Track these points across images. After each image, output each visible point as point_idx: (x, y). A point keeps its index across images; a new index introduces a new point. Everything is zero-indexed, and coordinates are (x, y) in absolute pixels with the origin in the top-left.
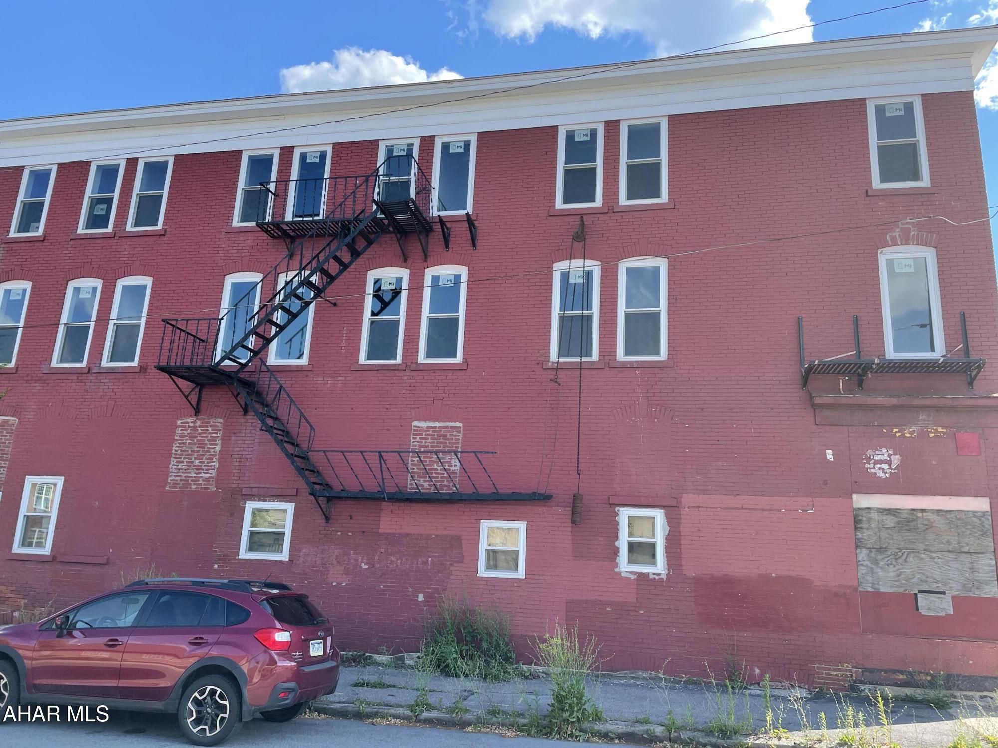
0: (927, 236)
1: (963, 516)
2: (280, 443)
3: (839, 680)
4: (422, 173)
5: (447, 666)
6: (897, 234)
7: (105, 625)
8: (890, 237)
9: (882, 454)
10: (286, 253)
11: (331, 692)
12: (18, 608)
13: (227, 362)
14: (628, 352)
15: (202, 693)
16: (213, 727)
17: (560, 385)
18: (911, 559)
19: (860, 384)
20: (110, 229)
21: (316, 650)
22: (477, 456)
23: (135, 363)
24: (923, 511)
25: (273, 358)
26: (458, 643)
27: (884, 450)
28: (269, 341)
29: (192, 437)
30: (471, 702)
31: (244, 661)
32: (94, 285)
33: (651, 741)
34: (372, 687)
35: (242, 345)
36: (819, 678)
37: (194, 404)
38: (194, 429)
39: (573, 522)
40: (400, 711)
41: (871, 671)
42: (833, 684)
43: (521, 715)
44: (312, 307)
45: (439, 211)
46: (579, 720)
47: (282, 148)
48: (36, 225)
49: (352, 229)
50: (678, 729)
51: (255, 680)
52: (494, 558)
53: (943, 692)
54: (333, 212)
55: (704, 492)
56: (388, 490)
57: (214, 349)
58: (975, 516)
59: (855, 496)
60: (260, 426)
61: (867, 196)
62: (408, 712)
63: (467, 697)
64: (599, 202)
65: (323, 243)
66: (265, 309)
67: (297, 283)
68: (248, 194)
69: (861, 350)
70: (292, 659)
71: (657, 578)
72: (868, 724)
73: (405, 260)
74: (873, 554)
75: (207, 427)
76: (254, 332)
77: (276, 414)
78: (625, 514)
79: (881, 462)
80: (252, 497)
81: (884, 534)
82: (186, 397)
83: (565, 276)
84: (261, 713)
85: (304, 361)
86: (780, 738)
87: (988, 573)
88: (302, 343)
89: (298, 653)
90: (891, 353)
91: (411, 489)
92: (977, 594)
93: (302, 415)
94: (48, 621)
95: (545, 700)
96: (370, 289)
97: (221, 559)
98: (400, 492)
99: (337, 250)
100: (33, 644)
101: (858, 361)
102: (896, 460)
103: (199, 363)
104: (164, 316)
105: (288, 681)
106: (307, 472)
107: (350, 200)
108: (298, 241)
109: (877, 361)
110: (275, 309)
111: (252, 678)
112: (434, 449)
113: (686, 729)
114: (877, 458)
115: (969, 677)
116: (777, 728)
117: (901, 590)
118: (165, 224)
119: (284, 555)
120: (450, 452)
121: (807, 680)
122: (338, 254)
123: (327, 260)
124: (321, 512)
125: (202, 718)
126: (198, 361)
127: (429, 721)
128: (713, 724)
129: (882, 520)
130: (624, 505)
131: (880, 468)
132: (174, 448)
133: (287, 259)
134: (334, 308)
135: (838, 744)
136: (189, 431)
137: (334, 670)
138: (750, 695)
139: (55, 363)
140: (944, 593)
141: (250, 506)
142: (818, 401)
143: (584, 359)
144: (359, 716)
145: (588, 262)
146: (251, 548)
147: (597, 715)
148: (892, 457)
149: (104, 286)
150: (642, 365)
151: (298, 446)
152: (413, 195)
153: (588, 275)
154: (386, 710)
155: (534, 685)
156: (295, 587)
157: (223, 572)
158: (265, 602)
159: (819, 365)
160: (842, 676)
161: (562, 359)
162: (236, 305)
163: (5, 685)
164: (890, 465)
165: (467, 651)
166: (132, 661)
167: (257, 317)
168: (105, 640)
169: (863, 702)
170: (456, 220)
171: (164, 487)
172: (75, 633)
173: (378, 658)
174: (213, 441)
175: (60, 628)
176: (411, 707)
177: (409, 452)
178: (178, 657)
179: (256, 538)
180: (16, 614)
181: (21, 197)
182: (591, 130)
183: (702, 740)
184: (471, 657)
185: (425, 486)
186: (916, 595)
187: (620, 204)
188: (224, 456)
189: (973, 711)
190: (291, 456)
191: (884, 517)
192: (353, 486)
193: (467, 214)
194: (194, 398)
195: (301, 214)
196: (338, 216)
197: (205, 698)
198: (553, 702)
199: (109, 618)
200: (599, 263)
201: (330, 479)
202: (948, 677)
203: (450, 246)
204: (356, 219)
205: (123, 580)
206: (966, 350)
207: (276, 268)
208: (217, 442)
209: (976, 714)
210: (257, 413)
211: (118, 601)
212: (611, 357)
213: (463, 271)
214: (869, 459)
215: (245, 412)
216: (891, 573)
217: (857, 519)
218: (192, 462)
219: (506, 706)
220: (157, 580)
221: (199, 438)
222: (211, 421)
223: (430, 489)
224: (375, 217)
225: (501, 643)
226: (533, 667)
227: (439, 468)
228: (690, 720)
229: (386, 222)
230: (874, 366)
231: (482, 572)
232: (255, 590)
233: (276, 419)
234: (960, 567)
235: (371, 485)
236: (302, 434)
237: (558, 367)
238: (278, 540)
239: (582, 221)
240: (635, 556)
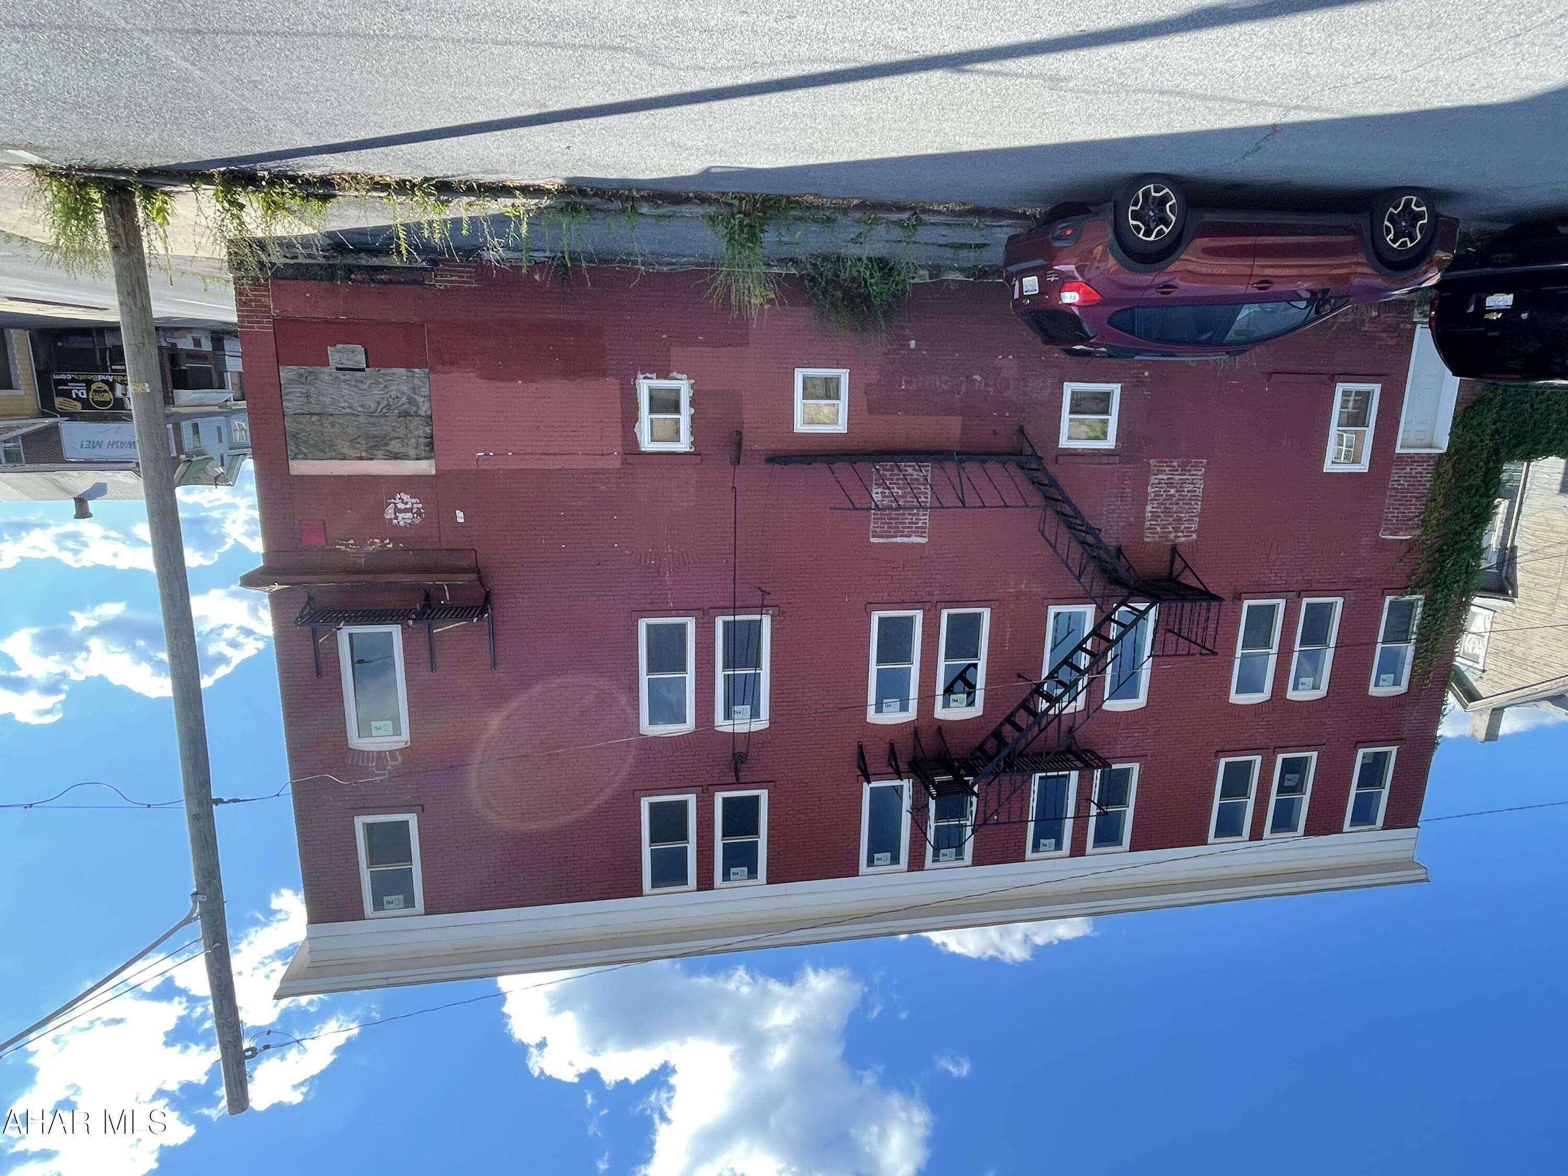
0: (358, 761)
1: (319, 454)
2: (1078, 515)
3: (450, 271)
4: (921, 829)
5: (880, 270)
6: (390, 764)
7: (1273, 305)
8: (397, 760)
9: (404, 519)
10: (1077, 734)
11: (1011, 238)
12: (1372, 321)
13: (1142, 606)
14: (683, 627)
15: (1160, 232)
16: (1146, 194)
17: (759, 588)
18: (373, 405)
19: (428, 596)
20: (1280, 758)
21: (1031, 284)
22: (853, 504)
23: (1246, 604)
24: (361, 458)
25: (1089, 612)
26: (869, 295)
27: (402, 523)
28: (1093, 633)
29: (1179, 520)
30: (854, 231)
31: (1113, 269)
32: (1296, 693)
33: (654, 196)
34: (965, 244)
35: (1125, 628)
36: (471, 272)
37: (1178, 559)
38: (1176, 530)
39: (740, 433)
40: (934, 219)
41: (415, 282)
42: (455, 266)
43: (796, 219)
44: (1045, 673)
45: (902, 786)
46: (733, 216)
47: (1084, 855)
48: (1367, 761)
49: (1002, 764)
50: (624, 211)
51: (1100, 248)
52: (829, 390)
53: (337, 262)
54: (1024, 782)
55: (596, 472)
56: (954, 465)
57: (1157, 622)
58: (305, 455)
59: (433, 472)
60: (1102, 534)
61: (422, 806)
62: (925, 217)
63: (858, 237)
64: (719, 798)
65: (1034, 747)
66: (1100, 669)
67: (1064, 699)
68: (1122, 801)
69: (427, 635)
70: (1057, 271)
71: (648, 375)
72: (419, 225)
73: (939, 727)
74: (414, 409)
75: (1163, 532)
76: (1112, 643)
77: (1084, 548)
78: (684, 444)
79: (405, 511)
80: (1108, 453)
81: (402, 431)
82: (1187, 565)
83: (755, 714)
84: (1090, 212)
85: (1053, 610)
86: (513, 205)
87: (291, 393)
88: (1056, 630)
89: (1052, 279)
90: (396, 631)
91: (927, 466)
92: (302, 370)
93: (1054, 548)
94: (1339, 308)
95: (769, 237)
96: (980, 695)
97: (1140, 383)
98: (939, 462)
99: (1019, 738)
100: (1356, 281)
101: (430, 621)
102: (389, 513)
103: (1173, 605)
104: (1216, 659)
105: (1061, 249)
106: (1047, 482)
107: (1004, 797)
108: (1063, 749)
109: (411, 622)
110: (1088, 670)
111: (1104, 253)
112: (901, 511)
113: (615, 211)
114: (409, 515)
115: (309, 279)
116: (515, 216)
117: (383, 371)
118: (1217, 765)
119: (1069, 388)
120: (884, 509)
121: (483, 270)
122: (1017, 734)
123: (1030, 728)
124: (1029, 437)
125: (1159, 205)
126: (1176, 607)
127: (900, 208)
128: (585, 217)
129: (403, 446)
130: (685, 454)
131: (407, 503)
132: (1199, 507)
133: (1077, 726)
134: (1020, 672)
135: (450, 202)
136: (1183, 527)
137: (1009, 262)
138: (545, 251)
139: (1339, 601)
140: (338, 369)
141: (1110, 443)
142: (473, 576)
143: (731, 618)
144: (979, 212)
145: (729, 729)
146: (1107, 396)
147: (714, 222)
148: (393, 516)
149: (1285, 690)
150: (667, 613)
151: (1058, 513)
152: (932, 804)
153: (728, 715)
154: (949, 219)
155: (784, 252)
156: (1057, 353)
157: (1138, 368)
158: (1092, 335)
159: (473, 617)
160: (446, 276)
161: (758, 617)
162: (1133, 673)
163: (1388, 233)
164: (396, 507)
165: (859, 287)
166: (1240, 265)
167: (1109, 660)
168: (1272, 289)
169: (426, 249)
170: (881, 776)
171: (1208, 464)
172: (1308, 295)
173: (959, 277)
174: (1155, 516)
175: (1327, 301)
176: (921, 223)
177: (930, 508)
178: (1190, 272)
179: (1102, 406)
180: (1375, 314)
181: (1385, 793)
182: (729, 880)
183: (598, 200)
184: (853, 280)
185: (910, 469)
186: (367, 366)
187: (694, 796)
188: (1141, 498)
189: (306, 242)
190: (1066, 501)
191: (402, 450)
192: (994, 469)
193: (869, 782)
194: (1178, 565)
195: (1060, 780)
196: (1018, 778)
197: (1156, 226)
198: (762, 235)
199: (1268, 312)
200: (717, 729)
201: (1018, 474)
202: (332, 278)
203: (887, 745)
204: (997, 775)
205: (1252, 358)
206: (315, 635)
207: (1088, 717)
208: (1150, 515)
209: (302, 239)
210: (1106, 549)
211: (1257, 335)
212: (701, 621)
213: (872, 716)
214: (419, 513)
215: (1119, 551)
216: (394, 389)
217: (430, 448)
218: (1177, 491)
219: (814, 227)
220: (1215, 358)
221: (1171, 519)
222: (1157, 539)
223: (905, 466)
224: (974, 777)
225: (821, 297)
226: (784, 272)
227: (896, 490)
228: (611, 221)
229: (962, 772)
230: (414, 616)
231: (844, 375)
232: (1103, 349)
233: (1084, 543)
234: (321, 398)
235: (973, 469)
236: (1052, 526)
237: (761, 608)
238: (1077, 405)
239: (737, 776)
240: (673, 397)
